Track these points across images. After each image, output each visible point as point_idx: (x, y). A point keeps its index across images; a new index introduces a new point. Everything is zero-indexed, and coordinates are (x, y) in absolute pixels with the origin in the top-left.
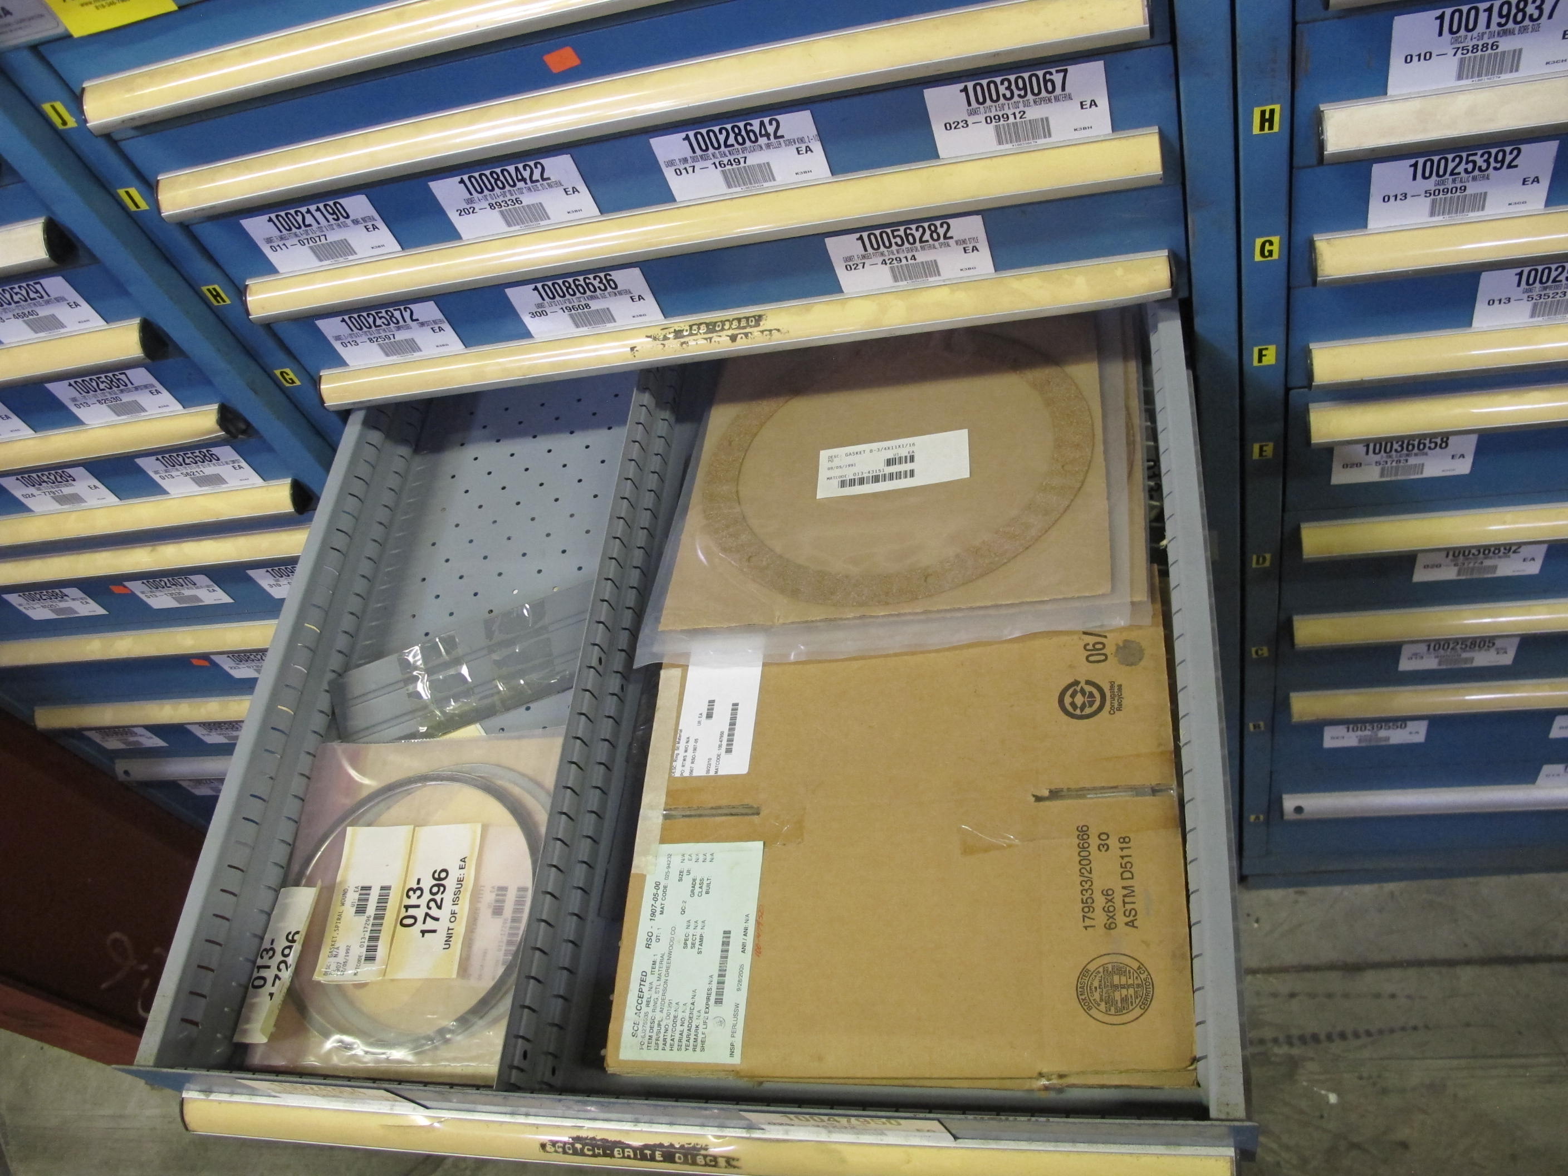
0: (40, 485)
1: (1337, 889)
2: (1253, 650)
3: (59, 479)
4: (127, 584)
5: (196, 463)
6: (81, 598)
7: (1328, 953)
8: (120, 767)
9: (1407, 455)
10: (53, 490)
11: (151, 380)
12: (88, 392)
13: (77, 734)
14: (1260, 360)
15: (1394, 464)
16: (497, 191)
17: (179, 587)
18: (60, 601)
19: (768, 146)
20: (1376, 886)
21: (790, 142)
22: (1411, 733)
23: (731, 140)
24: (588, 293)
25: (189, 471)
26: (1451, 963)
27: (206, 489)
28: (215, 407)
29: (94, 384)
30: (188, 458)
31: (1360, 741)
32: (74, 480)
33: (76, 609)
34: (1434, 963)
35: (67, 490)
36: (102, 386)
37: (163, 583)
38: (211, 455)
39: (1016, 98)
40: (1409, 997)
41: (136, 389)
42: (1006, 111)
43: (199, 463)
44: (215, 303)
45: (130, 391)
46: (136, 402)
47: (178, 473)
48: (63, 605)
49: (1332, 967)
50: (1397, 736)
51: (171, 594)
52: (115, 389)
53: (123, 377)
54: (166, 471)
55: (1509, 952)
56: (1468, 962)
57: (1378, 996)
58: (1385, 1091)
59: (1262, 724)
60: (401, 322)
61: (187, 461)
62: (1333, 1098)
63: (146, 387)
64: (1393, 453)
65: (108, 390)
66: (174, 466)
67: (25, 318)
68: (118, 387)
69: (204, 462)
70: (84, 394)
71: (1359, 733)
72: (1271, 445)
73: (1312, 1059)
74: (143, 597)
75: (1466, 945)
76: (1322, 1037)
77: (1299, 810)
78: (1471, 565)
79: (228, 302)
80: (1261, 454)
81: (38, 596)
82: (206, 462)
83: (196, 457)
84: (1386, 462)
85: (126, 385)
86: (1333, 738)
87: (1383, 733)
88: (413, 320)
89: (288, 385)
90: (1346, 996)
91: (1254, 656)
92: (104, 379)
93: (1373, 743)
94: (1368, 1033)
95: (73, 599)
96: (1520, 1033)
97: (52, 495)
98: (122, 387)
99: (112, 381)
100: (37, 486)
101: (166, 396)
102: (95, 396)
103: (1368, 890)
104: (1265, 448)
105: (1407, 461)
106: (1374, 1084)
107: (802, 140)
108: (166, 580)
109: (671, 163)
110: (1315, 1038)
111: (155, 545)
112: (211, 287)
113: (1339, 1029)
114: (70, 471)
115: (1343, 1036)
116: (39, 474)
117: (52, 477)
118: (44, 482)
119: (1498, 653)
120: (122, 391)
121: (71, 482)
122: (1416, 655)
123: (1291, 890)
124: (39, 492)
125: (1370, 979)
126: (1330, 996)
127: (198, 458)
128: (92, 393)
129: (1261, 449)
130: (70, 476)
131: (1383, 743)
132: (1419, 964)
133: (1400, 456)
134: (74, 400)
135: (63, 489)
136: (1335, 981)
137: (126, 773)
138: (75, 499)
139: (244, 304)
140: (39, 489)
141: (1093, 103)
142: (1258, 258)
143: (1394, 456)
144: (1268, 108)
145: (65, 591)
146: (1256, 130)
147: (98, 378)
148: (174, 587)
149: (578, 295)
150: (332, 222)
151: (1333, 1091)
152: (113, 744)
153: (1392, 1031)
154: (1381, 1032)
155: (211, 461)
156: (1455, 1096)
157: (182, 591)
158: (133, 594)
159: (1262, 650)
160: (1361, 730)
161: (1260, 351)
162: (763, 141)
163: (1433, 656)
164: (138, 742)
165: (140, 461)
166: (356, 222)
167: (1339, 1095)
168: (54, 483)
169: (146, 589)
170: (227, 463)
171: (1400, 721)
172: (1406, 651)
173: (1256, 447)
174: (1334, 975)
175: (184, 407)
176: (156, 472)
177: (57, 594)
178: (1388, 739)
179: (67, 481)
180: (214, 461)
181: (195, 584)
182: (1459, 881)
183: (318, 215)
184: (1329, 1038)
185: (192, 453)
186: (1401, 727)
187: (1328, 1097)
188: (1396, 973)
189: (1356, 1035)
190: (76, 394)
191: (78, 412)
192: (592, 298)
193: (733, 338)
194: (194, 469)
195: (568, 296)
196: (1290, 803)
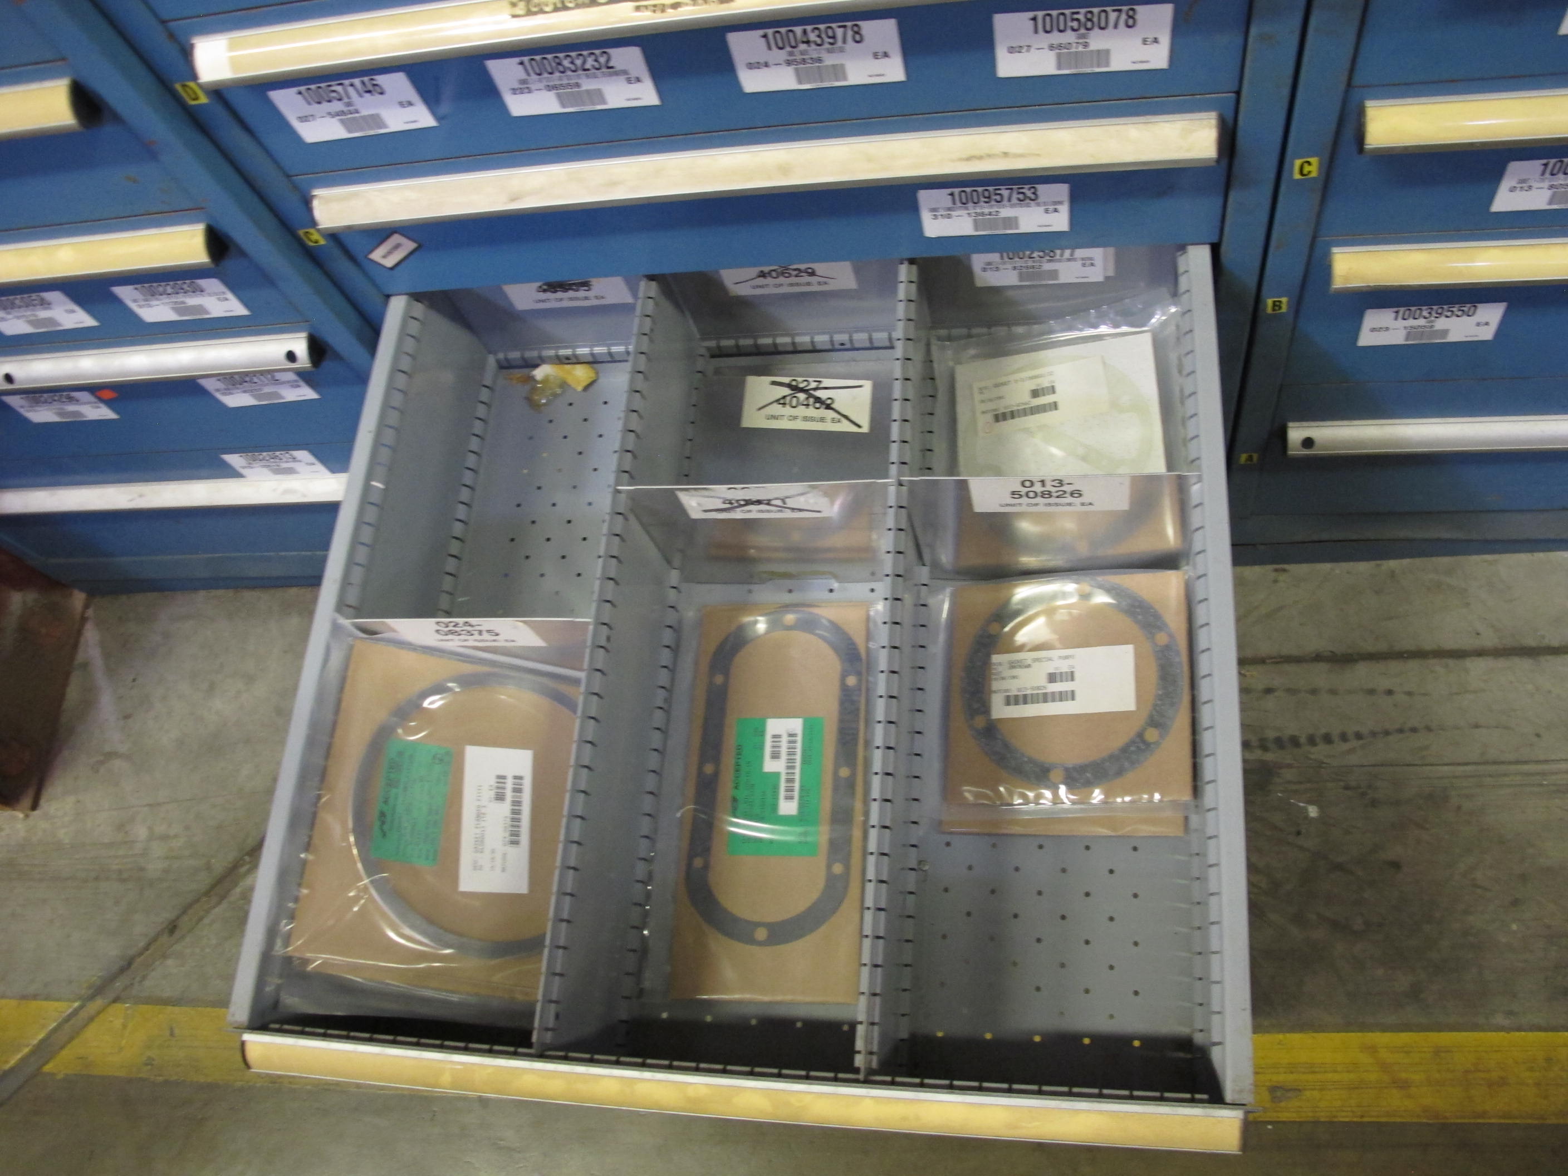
1: (1326, 567)
2: (1298, 163)
7: (1314, 644)
20: (1372, 564)
22: (1478, 324)
26: (1460, 654)
31: (1408, 336)
34: (1440, 654)
40: (1408, 693)
49: (1318, 658)
55: (1531, 642)
56: (1480, 653)
57: (1371, 692)
58: (1374, 803)
59: (1284, 300)
62: (1313, 811)
71: (1411, 322)
73: (1289, 766)
75: (1478, 634)
76: (1303, 740)
77: (1308, 443)
86: (1373, 330)
87: (1441, 323)
90: (1333, 692)
91: (1297, 176)
93: (1424, 341)
94: (1359, 736)
96: (1538, 735)
103: (1363, 567)
106: (1363, 794)
110: (1295, 741)
113: (1323, 731)
115: (1328, 739)
122: (1523, 182)
123: (1270, 567)
125: (1362, 673)
126: (1314, 692)
131: (1439, 340)
132: (1422, 655)
136: (1320, 676)
151: (1310, 802)
153: (1387, 733)
154: (1374, 734)
156: (1459, 808)
159: (1309, 163)
160: (1414, 318)
163: (1545, 183)
167: (1321, 808)
171: (1470, 301)
172: (1509, 177)
174: (1323, 666)
178: (1445, 332)
182: (1473, 559)
184: (1312, 741)
186: (1468, 314)
187: (1306, 810)
188: (1394, 666)
189: (1344, 737)
196: (1296, 433)
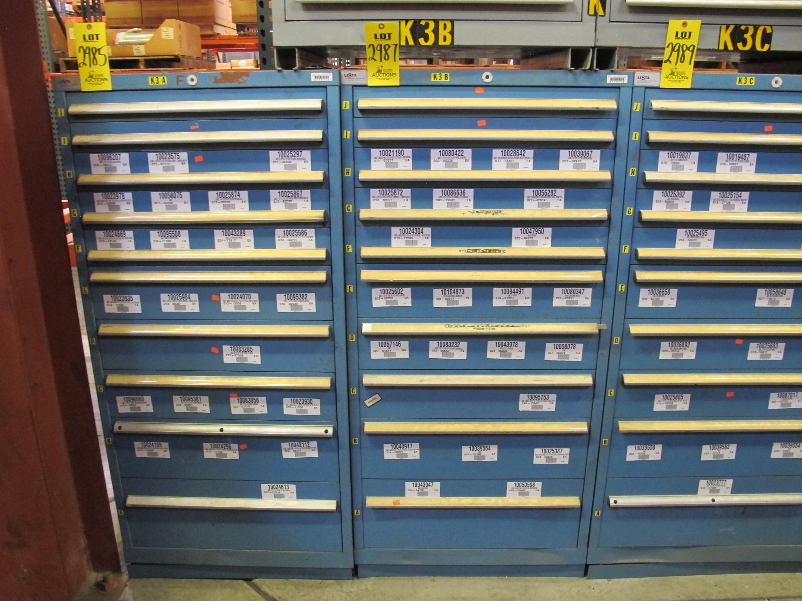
0: (230, 236)
2: (609, 391)
3: (239, 234)
5: (297, 235)
6: (195, 300)
8: (119, 424)
10: (232, 239)
12: (283, 197)
14: (624, 251)
15: (655, 300)
16: (448, 156)
17: (242, 299)
18: (184, 301)
19: (521, 158)
21: (526, 158)
22: (656, 453)
23: (512, 155)
24: (456, 195)
25: (291, 239)
27: (293, 248)
28: (324, 210)
31: (639, 457)
32: (245, 236)
35: (238, 240)
37: (237, 296)
38: (305, 232)
39: (580, 157)
41: (301, 198)
42: (577, 160)
47: (287, 239)
50: (651, 455)
51: (235, 303)
54: (283, 237)
59: (607, 440)
60: (397, 195)
61: (294, 234)
63: (305, 198)
64: (655, 295)
70: (281, 197)
72: (624, 285)
74: (222, 303)
77: (616, 502)
78: (675, 353)
79: (351, 175)
80: (621, 290)
82: (301, 235)
83: (299, 232)
86: (630, 453)
87: (647, 452)
88: (401, 195)
89: (347, 211)
91: (609, 395)
93: (643, 460)
95: (191, 301)
99: (295, 193)
101: (309, 203)
105: (659, 299)
107: (529, 158)
109: (495, 158)
112: (348, 169)
118: (232, 234)
119: (683, 403)
120: (295, 198)
122: (659, 401)
124: (226, 240)
129: (621, 286)
131: (647, 459)
134: (275, 199)
135: (236, 240)
137: (120, 427)
138: (238, 245)
139: (358, 175)
140: (227, 238)
141: (596, 161)
142: (627, 214)
144: (633, 169)
146: (630, 175)
147: (291, 191)
148: (240, 299)
149: (453, 195)
150: (398, 156)
155: (303, 235)
157: (242, 302)
158: (221, 300)
159: (612, 391)
160: (640, 450)
161: (625, 247)
162: (520, 156)
163: (664, 402)
164: (141, 407)
165: (277, 231)
166: (404, 157)
169: (227, 299)
170: (308, 237)
175: (312, 209)
176: (279, 237)
177: (186, 296)
178: (649, 457)
179: (242, 236)
181: (252, 298)
183: (395, 152)
186: (653, 449)
190: (278, 197)
191: (272, 205)
192: (456, 197)
193: (493, 214)
194: (294, 238)
195: (450, 195)
196: (612, 499)
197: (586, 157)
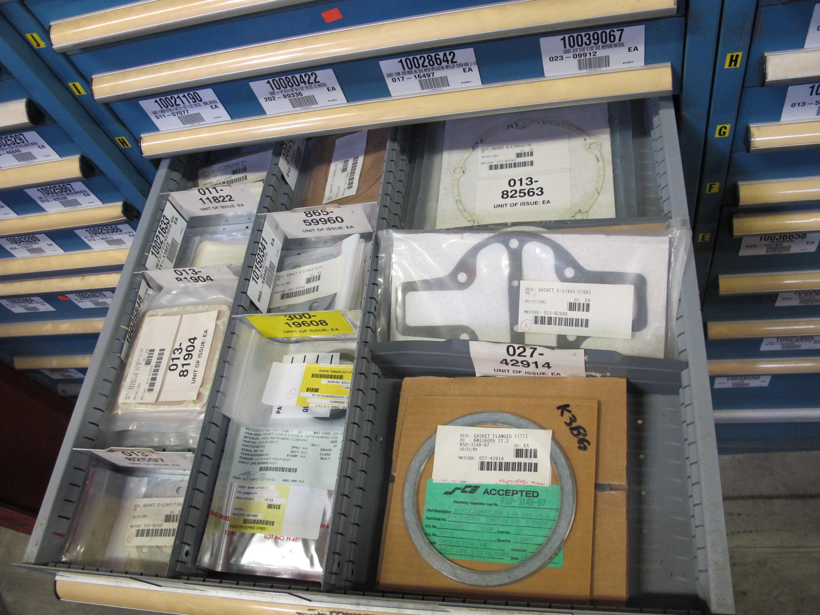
0: (20, 243)
3: (31, 240)
4: (67, 295)
5: (108, 233)
6: (41, 302)
8: (60, 388)
9: (783, 241)
10: (27, 246)
11: (84, 188)
12: (49, 194)
13: (38, 371)
14: (710, 190)
15: (775, 246)
16: (288, 88)
17: (96, 297)
18: (30, 303)
19: (447, 67)
21: (460, 65)
22: (761, 382)
23: (426, 63)
25: (104, 237)
26: (770, 498)
27: (114, 247)
28: (121, 203)
29: (52, 190)
30: (104, 230)
31: (733, 385)
32: (39, 241)
33: (39, 308)
34: (761, 497)
35: (35, 246)
36: (56, 191)
37: (87, 295)
38: (117, 229)
39: (592, 45)
40: (748, 515)
41: (76, 193)
42: (586, 51)
43: (110, 233)
44: (123, 147)
45: (72, 194)
46: (75, 200)
47: (98, 238)
48: (31, 305)
50: (754, 383)
51: (92, 301)
52: (64, 193)
53: (69, 186)
54: (91, 237)
55: (801, 492)
56: (779, 497)
57: (731, 514)
61: (104, 232)
63: (82, 192)
64: (775, 240)
65: (60, 193)
66: (96, 234)
67: (14, 154)
68: (66, 192)
69: (113, 232)
70: (46, 195)
71: (734, 381)
72: (709, 235)
74: (76, 302)
75: (778, 488)
78: (808, 298)
79: (130, 146)
80: (703, 240)
81: (17, 301)
82: (114, 233)
83: (109, 229)
84: (770, 245)
85: (70, 191)
86: (719, 383)
87: (746, 382)
92: (58, 187)
93: (741, 386)
95: (37, 303)
96: (805, 534)
97: (26, 248)
98: (68, 192)
99: (62, 189)
100: (18, 243)
101: (93, 197)
102: (53, 196)
104: (705, 236)
105: (782, 244)
107: (467, 64)
108: (89, 293)
109: (390, 75)
111: (83, 276)
112: (120, 138)
114: (37, 236)
116: (20, 237)
117: (27, 239)
118: (22, 241)
119: (815, 343)
120: (68, 194)
121: (37, 242)
122: (771, 343)
124: (19, 247)
127: (110, 230)
128: (51, 195)
129: (703, 236)
130: (37, 239)
131: (746, 386)
132: (752, 497)
133: (779, 242)
134: (40, 198)
135: (33, 245)
137: (63, 391)
138: (40, 250)
139: (139, 147)
140: (19, 245)
141: (636, 49)
142: (717, 135)
143: (775, 242)
144: (735, 54)
145: (32, 298)
146: (726, 66)
147: (55, 187)
148: (93, 297)
150: (192, 103)
152: (56, 376)
153: (739, 533)
154: (733, 533)
155: (117, 232)
156: (771, 567)
157: (98, 300)
158: (70, 301)
160: (735, 380)
161: (711, 186)
162: (444, 64)
163: (779, 343)
164: (70, 376)
165: (77, 232)
166: (206, 103)
168: (28, 242)
169: (77, 298)
170: (126, 233)
171: (757, 376)
172: (765, 342)
173: (701, 236)
175: (103, 203)
176: (86, 237)
177: (28, 300)
178: (748, 384)
179: (35, 241)
180: (119, 232)
181: (105, 296)
182: (776, 454)
183: (184, 99)
185: (106, 228)
186: (757, 379)
188: (741, 502)
190: (42, 195)
191: (43, 205)
194: (107, 236)
197: (608, 42)
